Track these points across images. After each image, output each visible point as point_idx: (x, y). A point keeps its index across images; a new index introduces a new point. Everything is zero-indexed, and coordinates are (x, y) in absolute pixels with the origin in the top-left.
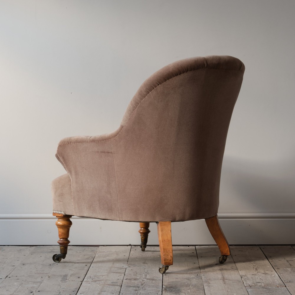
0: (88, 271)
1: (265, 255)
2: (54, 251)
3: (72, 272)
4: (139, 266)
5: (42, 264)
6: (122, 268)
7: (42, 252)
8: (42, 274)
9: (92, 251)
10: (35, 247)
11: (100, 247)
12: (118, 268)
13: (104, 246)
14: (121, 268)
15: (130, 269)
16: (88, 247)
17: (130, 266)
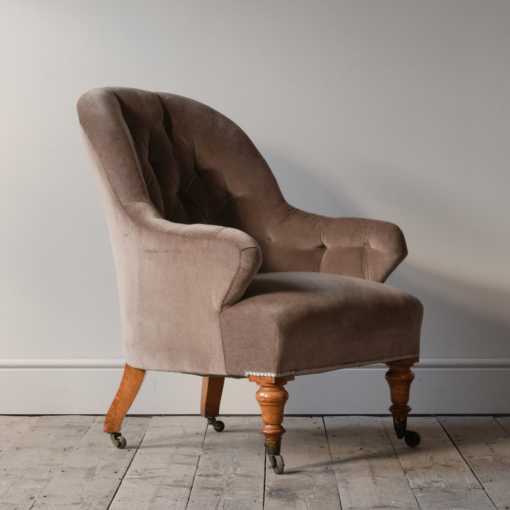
0: (132, 460)
1: (447, 433)
2: (72, 424)
3: (103, 463)
4: (222, 452)
5: (50, 449)
6: (193, 456)
7: (50, 427)
8: (51, 465)
9: (141, 425)
10: (38, 417)
11: (154, 417)
12: (185, 455)
13: (160, 415)
14: (191, 456)
15: (207, 457)
16: (132, 418)
17: (206, 452)
